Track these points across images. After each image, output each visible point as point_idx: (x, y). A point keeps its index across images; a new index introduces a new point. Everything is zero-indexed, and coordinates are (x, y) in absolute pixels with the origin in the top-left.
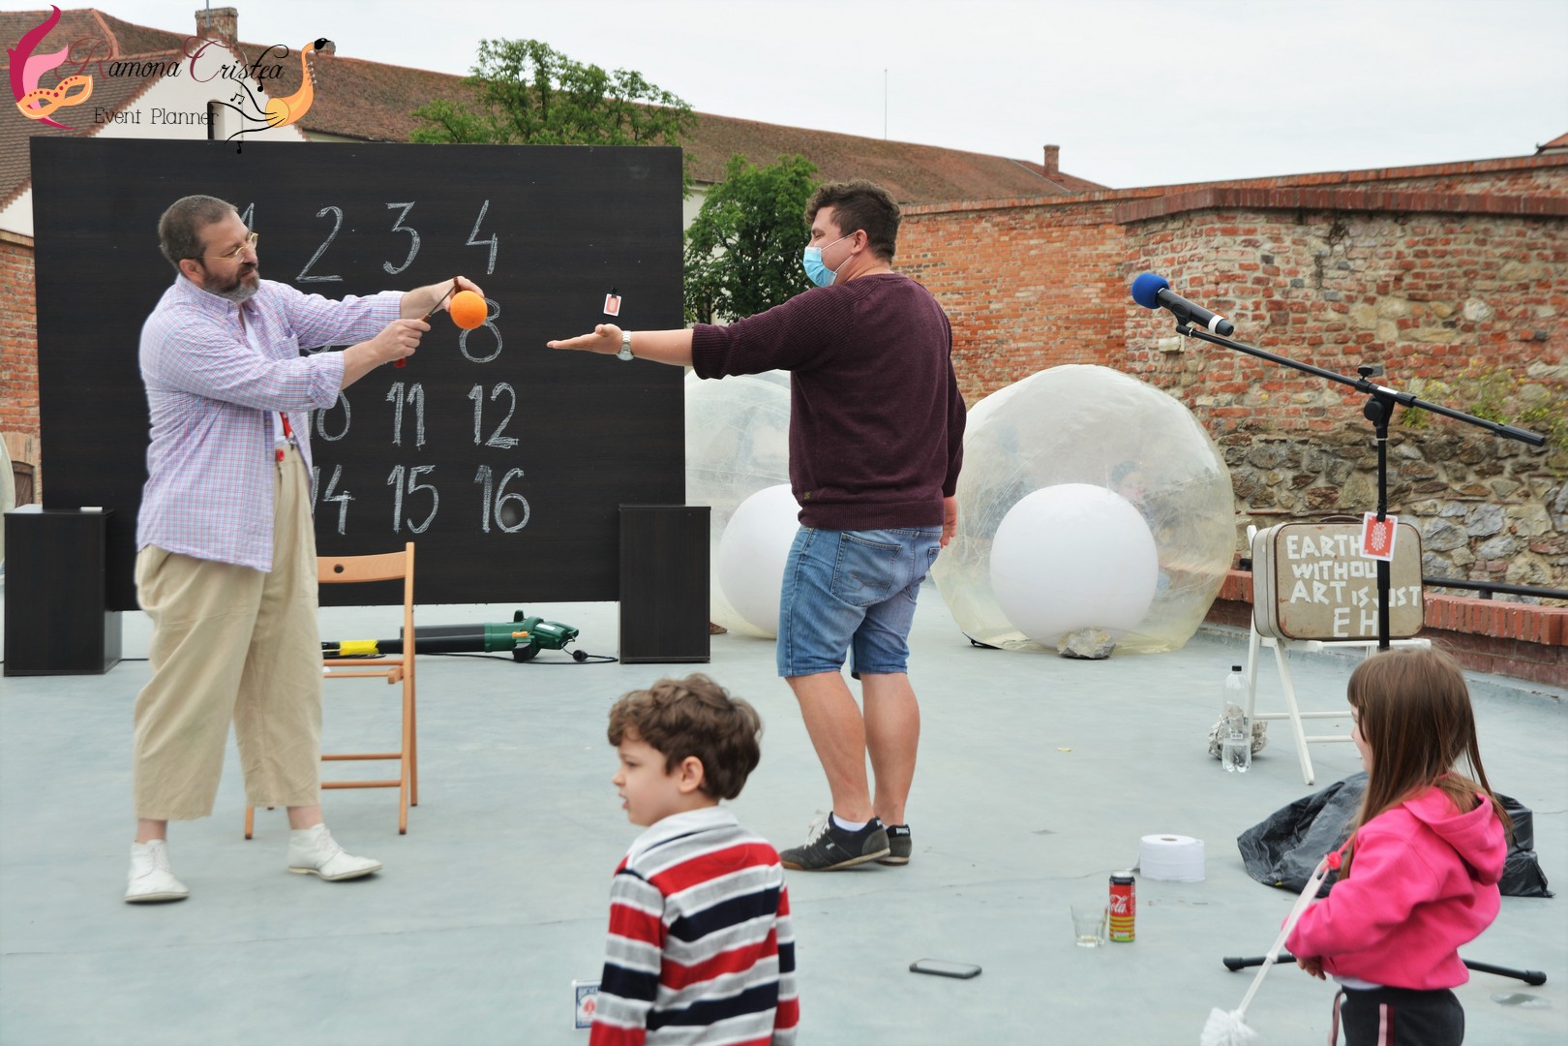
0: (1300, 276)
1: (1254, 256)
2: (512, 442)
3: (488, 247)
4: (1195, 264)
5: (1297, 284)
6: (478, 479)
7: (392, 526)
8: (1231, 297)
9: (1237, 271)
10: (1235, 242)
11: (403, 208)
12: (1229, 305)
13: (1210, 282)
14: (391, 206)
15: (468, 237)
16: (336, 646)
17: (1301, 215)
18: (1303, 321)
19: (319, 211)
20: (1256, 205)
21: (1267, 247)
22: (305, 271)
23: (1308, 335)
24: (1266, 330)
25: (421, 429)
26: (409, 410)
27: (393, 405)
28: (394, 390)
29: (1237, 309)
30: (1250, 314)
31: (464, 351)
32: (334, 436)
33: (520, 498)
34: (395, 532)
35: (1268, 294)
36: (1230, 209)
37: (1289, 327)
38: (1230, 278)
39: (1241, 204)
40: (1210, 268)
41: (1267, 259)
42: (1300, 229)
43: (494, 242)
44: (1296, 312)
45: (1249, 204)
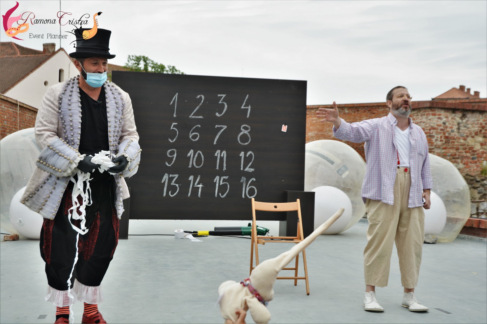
0: (453, 129)
1: (441, 122)
2: (252, 170)
3: (247, 109)
4: (422, 124)
5: (453, 131)
6: (242, 181)
7: (215, 195)
8: (434, 134)
9: (436, 127)
10: (435, 118)
11: (222, 96)
12: (433, 137)
13: (427, 130)
14: (219, 95)
15: (241, 106)
16: (196, 232)
17: (454, 110)
18: (454, 142)
19: (197, 96)
20: (442, 107)
21: (444, 119)
22: (192, 114)
23: (455, 147)
24: (443, 144)
25: (225, 165)
26: (222, 159)
27: (217, 157)
28: (217, 152)
29: (435, 138)
30: (439, 139)
31: (239, 141)
32: (198, 166)
33: (254, 187)
34: (215, 197)
35: (444, 134)
36: (434, 108)
37: (450, 144)
38: (434, 129)
39: (438, 106)
40: (427, 125)
41: (444, 123)
42: (453, 115)
43: (249, 108)
44: (452, 139)
45: (440, 106)
